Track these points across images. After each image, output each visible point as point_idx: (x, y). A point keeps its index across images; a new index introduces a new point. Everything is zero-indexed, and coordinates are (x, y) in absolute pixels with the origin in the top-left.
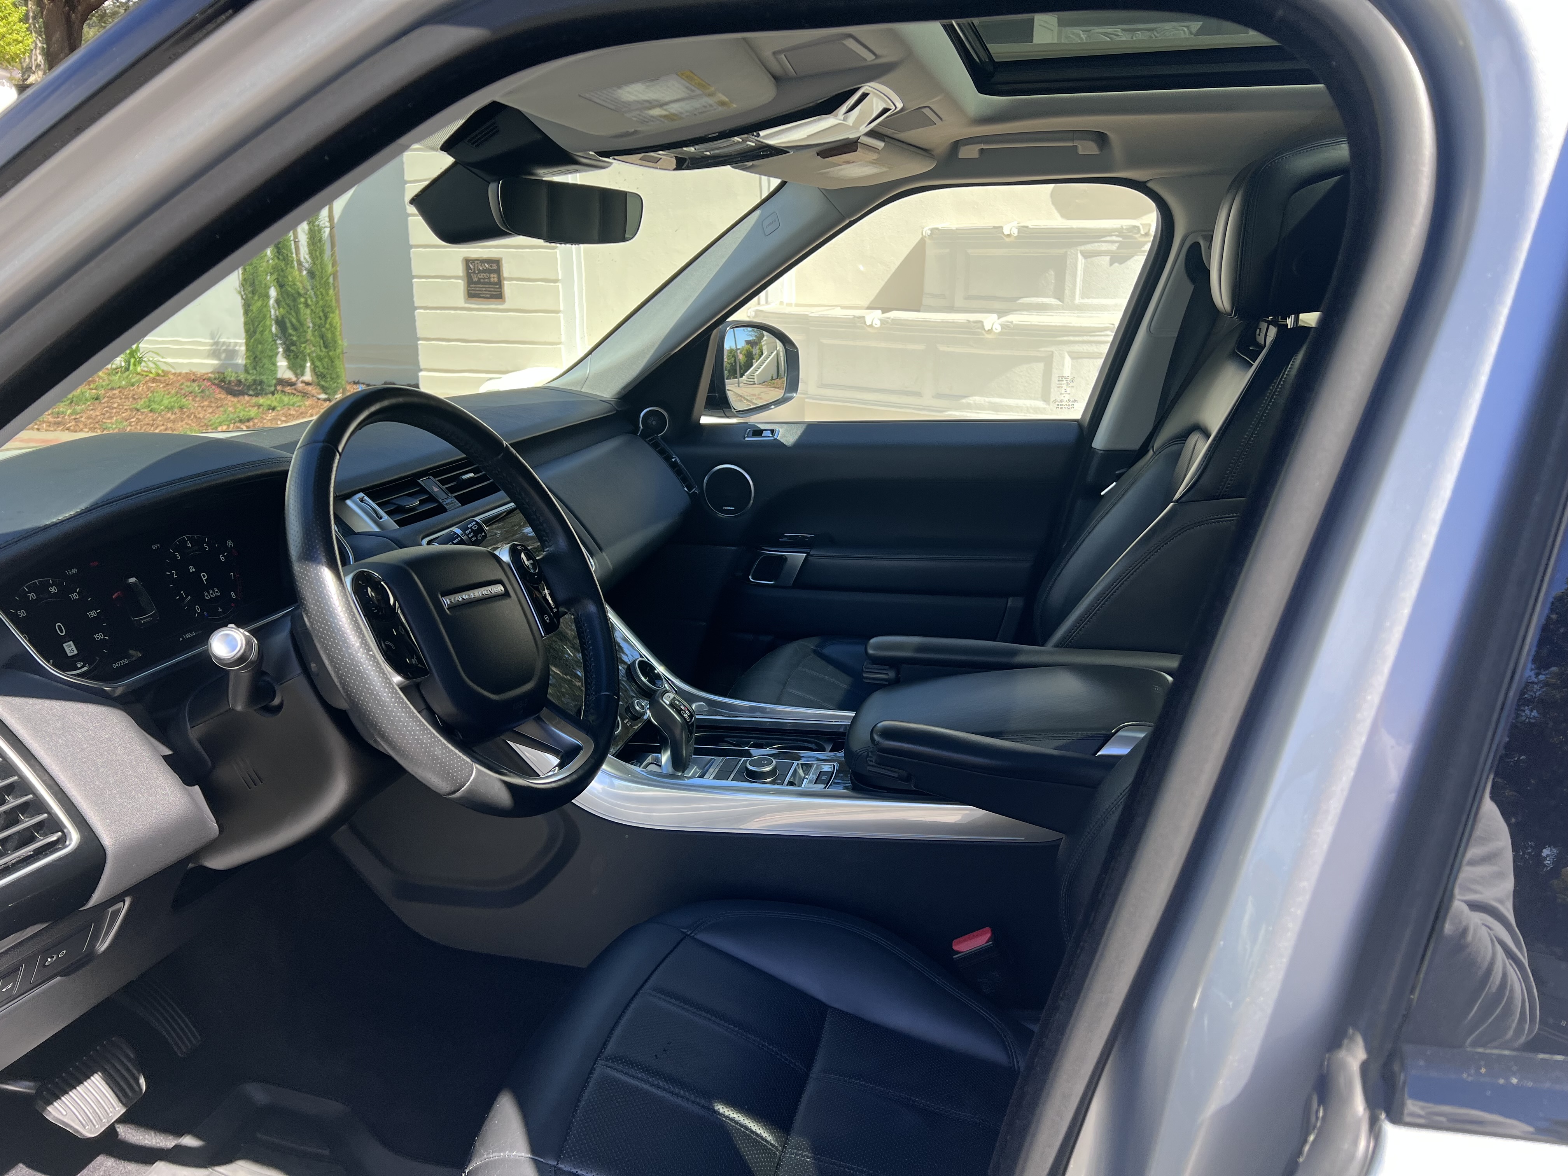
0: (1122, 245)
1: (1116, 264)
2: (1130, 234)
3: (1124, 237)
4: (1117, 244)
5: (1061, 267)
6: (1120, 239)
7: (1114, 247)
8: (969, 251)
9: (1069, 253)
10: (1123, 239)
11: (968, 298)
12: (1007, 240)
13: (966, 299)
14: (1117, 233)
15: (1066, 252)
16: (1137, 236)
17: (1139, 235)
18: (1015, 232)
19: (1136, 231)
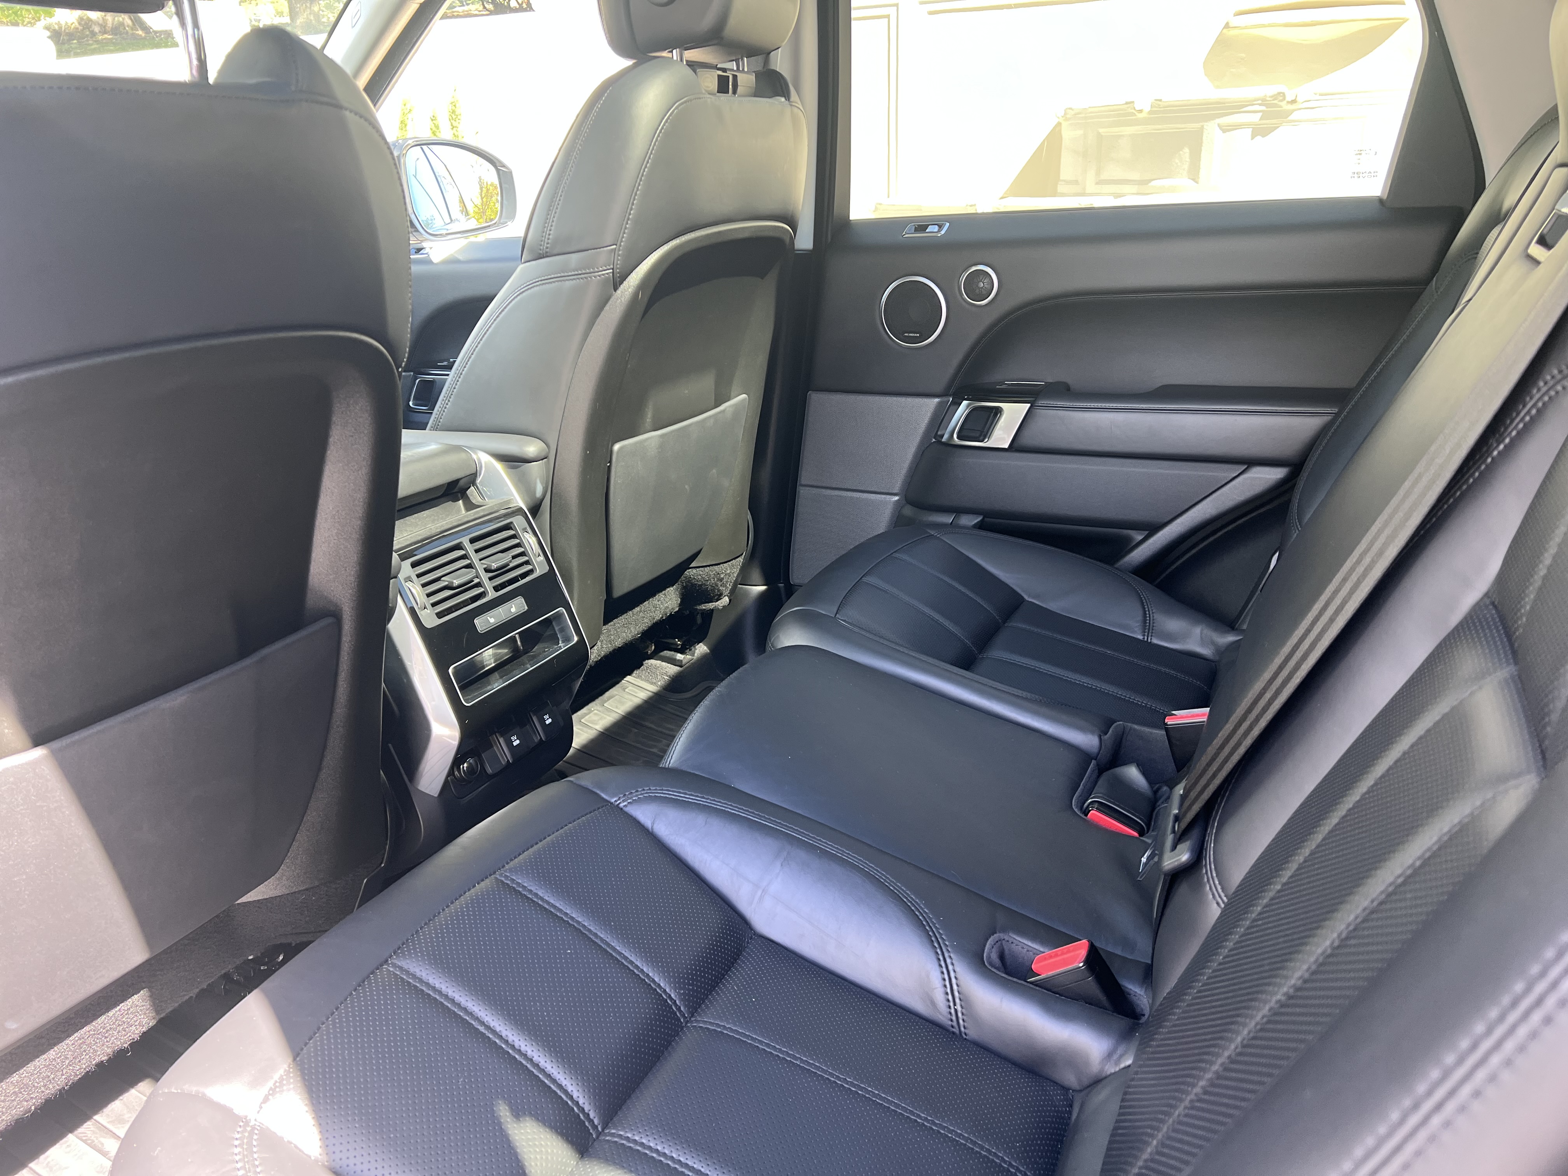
0: (1265, 116)
1: (1259, 138)
2: (1275, 102)
3: (1267, 106)
4: (1261, 114)
5: (1195, 142)
6: (1263, 108)
7: (1255, 118)
8: (1101, 130)
9: (1205, 127)
10: (1267, 108)
11: (1099, 183)
12: (1140, 116)
13: (1097, 183)
14: (1260, 102)
15: (1203, 126)
16: (1283, 104)
17: (1285, 102)
18: (1147, 108)
19: (1281, 98)
